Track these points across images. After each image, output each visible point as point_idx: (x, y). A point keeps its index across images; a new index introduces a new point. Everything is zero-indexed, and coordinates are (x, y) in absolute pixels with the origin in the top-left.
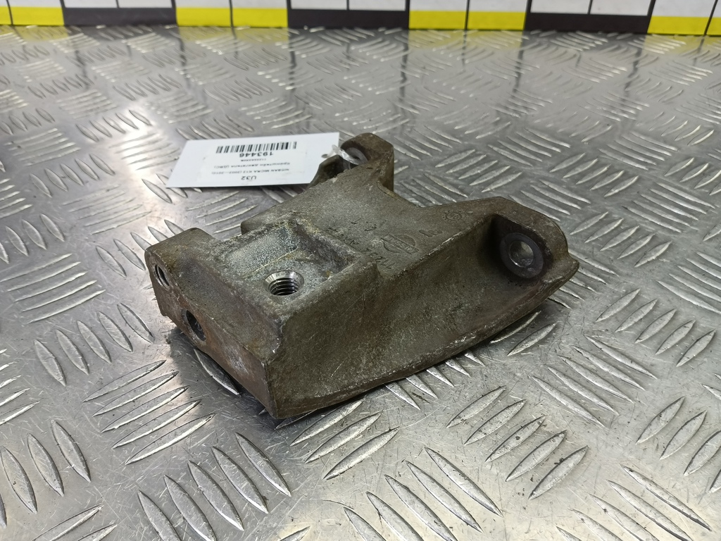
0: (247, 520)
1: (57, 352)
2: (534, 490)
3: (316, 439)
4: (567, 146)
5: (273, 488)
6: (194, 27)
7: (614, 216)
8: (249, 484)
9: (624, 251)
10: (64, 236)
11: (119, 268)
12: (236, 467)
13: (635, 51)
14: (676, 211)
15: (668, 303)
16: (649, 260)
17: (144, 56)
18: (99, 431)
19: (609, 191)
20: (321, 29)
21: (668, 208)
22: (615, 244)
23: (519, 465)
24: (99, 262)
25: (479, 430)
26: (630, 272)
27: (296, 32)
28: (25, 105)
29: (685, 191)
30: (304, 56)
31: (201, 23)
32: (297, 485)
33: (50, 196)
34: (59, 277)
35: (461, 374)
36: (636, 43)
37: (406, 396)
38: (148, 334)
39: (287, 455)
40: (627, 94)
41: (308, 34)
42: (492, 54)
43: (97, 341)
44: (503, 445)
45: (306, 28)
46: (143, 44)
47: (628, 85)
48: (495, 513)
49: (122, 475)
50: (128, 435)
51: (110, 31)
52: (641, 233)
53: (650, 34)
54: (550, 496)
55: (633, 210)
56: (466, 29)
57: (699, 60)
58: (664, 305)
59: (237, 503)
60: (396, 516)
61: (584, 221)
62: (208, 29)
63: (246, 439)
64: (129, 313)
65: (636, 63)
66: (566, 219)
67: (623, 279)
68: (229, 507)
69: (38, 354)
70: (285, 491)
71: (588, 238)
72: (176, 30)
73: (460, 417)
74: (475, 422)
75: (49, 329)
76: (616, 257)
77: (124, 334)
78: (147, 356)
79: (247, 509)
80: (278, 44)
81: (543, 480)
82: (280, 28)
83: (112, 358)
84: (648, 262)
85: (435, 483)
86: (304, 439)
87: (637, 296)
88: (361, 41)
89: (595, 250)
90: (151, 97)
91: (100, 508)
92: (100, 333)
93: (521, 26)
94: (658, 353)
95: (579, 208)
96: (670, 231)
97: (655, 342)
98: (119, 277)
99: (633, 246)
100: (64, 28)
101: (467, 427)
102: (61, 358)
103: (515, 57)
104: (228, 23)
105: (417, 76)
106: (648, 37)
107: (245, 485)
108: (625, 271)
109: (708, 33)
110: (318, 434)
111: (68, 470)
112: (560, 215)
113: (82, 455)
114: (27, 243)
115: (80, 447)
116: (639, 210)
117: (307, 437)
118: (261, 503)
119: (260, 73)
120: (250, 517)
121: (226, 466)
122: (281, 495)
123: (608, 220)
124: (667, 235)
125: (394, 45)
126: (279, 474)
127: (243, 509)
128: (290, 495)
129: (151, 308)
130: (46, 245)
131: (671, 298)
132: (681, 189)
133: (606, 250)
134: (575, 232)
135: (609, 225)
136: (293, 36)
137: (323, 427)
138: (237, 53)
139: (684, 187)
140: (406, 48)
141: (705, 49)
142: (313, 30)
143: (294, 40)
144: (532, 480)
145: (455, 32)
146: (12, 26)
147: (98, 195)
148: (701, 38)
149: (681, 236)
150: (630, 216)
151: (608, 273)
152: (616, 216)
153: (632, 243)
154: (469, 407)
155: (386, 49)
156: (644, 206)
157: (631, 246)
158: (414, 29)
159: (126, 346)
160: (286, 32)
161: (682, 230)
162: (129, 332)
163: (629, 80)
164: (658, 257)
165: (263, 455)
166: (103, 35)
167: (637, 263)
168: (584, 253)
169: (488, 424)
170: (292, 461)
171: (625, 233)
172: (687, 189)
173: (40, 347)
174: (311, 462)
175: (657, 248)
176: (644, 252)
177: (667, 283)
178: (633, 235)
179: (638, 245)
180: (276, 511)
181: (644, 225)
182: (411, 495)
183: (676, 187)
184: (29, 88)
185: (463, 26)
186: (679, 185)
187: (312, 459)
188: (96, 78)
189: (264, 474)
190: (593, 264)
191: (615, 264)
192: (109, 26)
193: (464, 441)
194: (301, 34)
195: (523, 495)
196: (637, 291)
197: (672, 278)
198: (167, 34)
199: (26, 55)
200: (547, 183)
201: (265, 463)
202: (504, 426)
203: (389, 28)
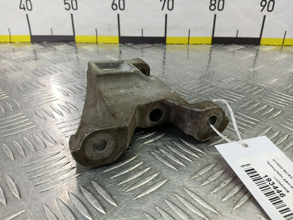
0: (95, 217)
1: (12, 148)
2: (235, 205)
3: (129, 182)
4: (233, 79)
5: (109, 203)
6: (82, 43)
7: (256, 101)
8: (97, 201)
9: (262, 113)
10: (21, 107)
11: (44, 118)
12: (91, 194)
13: (256, 50)
14: (282, 100)
15: (285, 132)
16: (274, 116)
17: (61, 51)
18: (27, 179)
19: (253, 93)
20: (132, 44)
21: (278, 99)
22: (258, 111)
23: (227, 194)
24: (35, 115)
25: (207, 179)
26: (266, 121)
27: (122, 45)
28: (12, 65)
29: (285, 93)
30: (125, 52)
31: (85, 41)
32: (120, 202)
33: (17, 93)
34: (17, 121)
35: (196, 158)
36: (256, 47)
37: (171, 165)
38: (54, 142)
39: (116, 189)
40: (255, 63)
41: (126, 45)
42: (199, 51)
43: (31, 144)
44: (218, 185)
45: (126, 44)
46: (62, 48)
47: (255, 60)
48: (217, 214)
49: (36, 197)
50: (41, 180)
51: (49, 44)
52: (269, 107)
53: (261, 45)
54: (243, 207)
55: (264, 100)
56: (188, 44)
57: (282, 53)
58: (283, 132)
59: (91, 209)
60: (169, 216)
61: (243, 103)
62: (87, 43)
63: (96, 182)
64: (46, 134)
65: (257, 54)
66: (236, 103)
67: (263, 123)
68: (86, 211)
69: (4, 149)
70: (114, 204)
71: (246, 109)
72: (75, 44)
73: (197, 174)
74: (204, 176)
75: (10, 139)
76: (259, 116)
77: (43, 142)
78: (53, 150)
79: (95, 212)
80: (115, 48)
81: (239, 201)
82: (116, 43)
83: (37, 150)
84: (273, 117)
85: (187, 201)
86: (124, 182)
87: (271, 129)
88: (147, 47)
89: (250, 113)
90: (63, 63)
91: (24, 211)
92: (33, 141)
93: (210, 42)
94: (284, 150)
95: (241, 99)
96: (281, 107)
97: (282, 146)
98: (43, 121)
99: (266, 111)
100: (31, 43)
101: (200, 179)
102: (13, 150)
103: (209, 52)
104: (95, 42)
105: (170, 57)
106: (260, 46)
107: (95, 201)
108: (264, 120)
109: (284, 44)
110: (130, 181)
111: (10, 195)
112: (233, 101)
113: (18, 189)
114: (5, 109)
115: (18, 185)
116: (266, 99)
117: (125, 182)
118: (102, 209)
119: (107, 56)
120: (97, 216)
121: (86, 193)
122: (112, 206)
123: (254, 103)
124: (280, 108)
125: (160, 49)
126: (112, 197)
127: (93, 212)
128: (117, 206)
129: (56, 132)
130: (13, 110)
131: (285, 130)
132: (283, 93)
133: (255, 113)
134: (240, 107)
135: (255, 104)
136: (120, 46)
137: (133, 177)
138: (98, 51)
139: (284, 92)
140: (165, 49)
141: (283, 49)
142: (129, 44)
143: (121, 47)
144: (233, 200)
145: (184, 45)
146: (11, 42)
147: (38, 93)
148: (281, 46)
149: (286, 108)
150: (263, 101)
151: (257, 121)
152: (257, 102)
153: (265, 111)
154: (200, 170)
155: (157, 50)
156: (268, 98)
157: (265, 112)
158: (168, 44)
159: (44, 146)
160: (118, 44)
161: (286, 106)
162: (45, 141)
163: (255, 58)
164: (277, 116)
165: (105, 189)
166: (46, 45)
167: (269, 117)
168: (245, 114)
169: (210, 177)
170: (118, 192)
171: (262, 107)
172: (285, 92)
173: (5, 146)
174: (127, 192)
175: (276, 112)
176: (271, 114)
177: (283, 124)
178: (265, 108)
179: (268, 111)
180: (110, 213)
181: (269, 105)
182: (176, 206)
183: (280, 92)
184: (14, 60)
185: (187, 43)
186: (282, 91)
187: (128, 191)
188: (41, 57)
189: (104, 197)
190: (250, 118)
191: (259, 118)
192: (48, 42)
193: (200, 184)
194: (124, 45)
195: (230, 207)
196: (271, 127)
197: (285, 123)
198: (71, 45)
199: (14, 50)
200: (226, 91)
201: (105, 192)
202: (218, 178)
203: (158, 43)
